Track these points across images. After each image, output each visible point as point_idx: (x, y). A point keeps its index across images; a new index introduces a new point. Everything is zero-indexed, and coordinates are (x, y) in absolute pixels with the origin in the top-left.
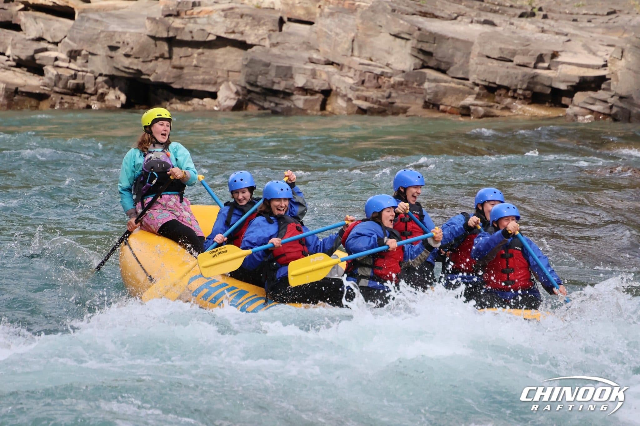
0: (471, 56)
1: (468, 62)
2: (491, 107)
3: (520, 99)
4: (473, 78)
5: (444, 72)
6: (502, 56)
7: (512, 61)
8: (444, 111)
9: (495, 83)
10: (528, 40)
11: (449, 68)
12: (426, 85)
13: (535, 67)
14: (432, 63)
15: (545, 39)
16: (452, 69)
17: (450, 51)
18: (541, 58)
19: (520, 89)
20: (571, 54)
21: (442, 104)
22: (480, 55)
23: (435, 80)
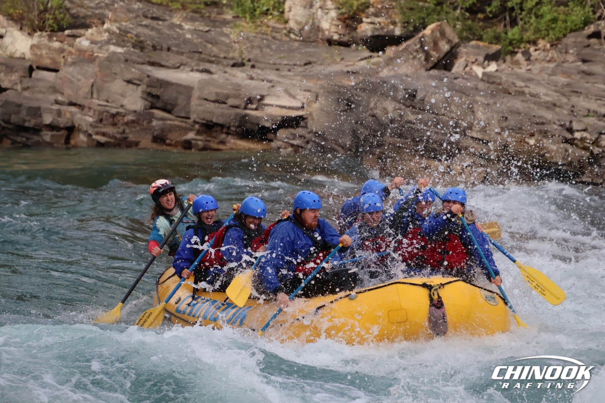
0: (192, 99)
1: (189, 103)
2: (209, 141)
3: (233, 135)
4: (193, 117)
5: (169, 112)
6: (218, 98)
7: (225, 103)
8: (169, 145)
9: (211, 121)
10: (239, 86)
11: (173, 109)
12: (154, 123)
13: (245, 108)
14: (159, 104)
15: (253, 85)
16: (176, 109)
17: (175, 95)
18: (250, 100)
19: (233, 126)
20: (274, 98)
21: (168, 139)
22: (200, 98)
23: (163, 119)
